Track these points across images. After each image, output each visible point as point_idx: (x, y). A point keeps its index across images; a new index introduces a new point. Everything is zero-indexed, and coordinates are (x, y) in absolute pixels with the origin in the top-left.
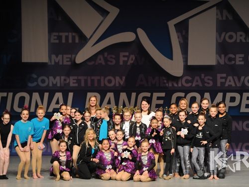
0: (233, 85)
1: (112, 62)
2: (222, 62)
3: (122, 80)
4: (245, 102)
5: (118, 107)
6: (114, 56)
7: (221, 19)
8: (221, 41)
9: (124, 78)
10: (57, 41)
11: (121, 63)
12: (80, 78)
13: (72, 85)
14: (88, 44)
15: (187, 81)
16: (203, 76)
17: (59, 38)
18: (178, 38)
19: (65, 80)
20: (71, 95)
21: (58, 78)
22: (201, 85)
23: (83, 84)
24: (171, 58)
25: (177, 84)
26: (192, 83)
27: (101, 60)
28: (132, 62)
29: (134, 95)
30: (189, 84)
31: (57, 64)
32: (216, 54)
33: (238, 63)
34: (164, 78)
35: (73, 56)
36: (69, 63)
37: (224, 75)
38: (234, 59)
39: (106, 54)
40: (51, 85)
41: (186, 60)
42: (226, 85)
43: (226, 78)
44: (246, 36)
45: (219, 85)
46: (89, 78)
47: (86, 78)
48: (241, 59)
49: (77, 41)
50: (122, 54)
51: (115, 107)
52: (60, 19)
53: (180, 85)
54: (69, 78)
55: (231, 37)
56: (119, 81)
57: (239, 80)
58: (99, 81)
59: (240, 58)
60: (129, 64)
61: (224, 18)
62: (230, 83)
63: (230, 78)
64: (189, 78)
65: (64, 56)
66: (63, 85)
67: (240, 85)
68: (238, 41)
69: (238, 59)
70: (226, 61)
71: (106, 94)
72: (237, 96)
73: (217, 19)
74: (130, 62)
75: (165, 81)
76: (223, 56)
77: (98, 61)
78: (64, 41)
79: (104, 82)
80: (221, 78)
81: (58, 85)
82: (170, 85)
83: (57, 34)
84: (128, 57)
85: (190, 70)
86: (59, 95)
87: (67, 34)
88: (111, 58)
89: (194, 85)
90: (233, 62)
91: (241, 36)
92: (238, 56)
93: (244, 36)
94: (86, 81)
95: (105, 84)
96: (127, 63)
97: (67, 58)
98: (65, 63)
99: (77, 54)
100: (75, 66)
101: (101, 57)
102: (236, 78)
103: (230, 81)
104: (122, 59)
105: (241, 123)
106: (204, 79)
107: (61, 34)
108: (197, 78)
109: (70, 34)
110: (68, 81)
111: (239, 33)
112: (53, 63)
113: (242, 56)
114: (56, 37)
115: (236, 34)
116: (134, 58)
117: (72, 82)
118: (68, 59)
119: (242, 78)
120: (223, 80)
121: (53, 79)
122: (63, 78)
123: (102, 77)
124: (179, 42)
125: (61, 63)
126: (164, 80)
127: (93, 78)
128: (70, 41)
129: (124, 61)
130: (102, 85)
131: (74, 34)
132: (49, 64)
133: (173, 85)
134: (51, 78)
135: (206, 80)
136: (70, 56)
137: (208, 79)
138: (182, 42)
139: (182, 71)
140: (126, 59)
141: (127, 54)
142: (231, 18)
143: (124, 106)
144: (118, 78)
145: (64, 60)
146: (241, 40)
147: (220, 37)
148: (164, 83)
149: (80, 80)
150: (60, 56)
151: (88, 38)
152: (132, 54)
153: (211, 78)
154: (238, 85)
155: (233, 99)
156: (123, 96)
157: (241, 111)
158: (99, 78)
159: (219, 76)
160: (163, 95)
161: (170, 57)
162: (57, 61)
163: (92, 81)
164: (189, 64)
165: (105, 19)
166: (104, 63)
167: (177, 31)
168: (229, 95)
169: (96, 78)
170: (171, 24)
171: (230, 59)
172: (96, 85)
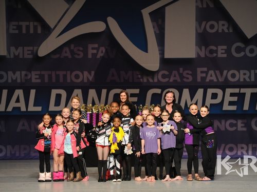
0: (215, 80)
1: (79, 55)
2: (203, 55)
3: (91, 75)
4: (228, 98)
5: (86, 106)
6: (81, 49)
7: (201, 6)
8: (201, 32)
9: (93, 73)
10: (17, 32)
11: (90, 56)
12: (43, 72)
13: (34, 80)
14: (52, 34)
15: (164, 76)
16: (181, 70)
17: (19, 28)
18: (154, 27)
19: (26, 75)
20: (33, 92)
21: (18, 73)
22: (179, 80)
23: (46, 80)
24: (146, 51)
25: (153, 79)
26: (170, 78)
27: (67, 53)
28: (102, 55)
29: (104, 91)
30: (167, 80)
31: (16, 57)
32: (196, 45)
33: (220, 55)
34: (138, 73)
35: (35, 48)
36: (31, 57)
37: (205, 69)
38: (216, 51)
39: (72, 46)
40: (10, 81)
41: (162, 52)
42: (207, 80)
43: (207, 73)
44: (229, 25)
45: (199, 80)
46: (53, 73)
47: (50, 72)
48: (224, 51)
49: (39, 31)
50: (90, 46)
51: (83, 105)
52: (20, 6)
53: (156, 80)
54: (31, 72)
55: (212, 27)
56: (87, 76)
57: (222, 74)
58: (65, 76)
59: (222, 49)
60: (98, 57)
61: (205, 6)
62: (212, 78)
63: (211, 72)
64: (166, 73)
65: (25, 48)
66: (23, 81)
67: (223, 80)
68: (220, 31)
69: (220, 51)
70: (207, 54)
71: (73, 90)
72: (219, 92)
73: (197, 7)
74: (100, 55)
75: (140, 76)
76: (203, 48)
77: (64, 55)
78: (24, 31)
79: (71, 77)
80: (202, 72)
81: (19, 81)
82: (145, 80)
83: (16, 23)
84: (98, 49)
85: (167, 63)
86: (19, 93)
87: (27, 23)
88: (78, 50)
89: (171, 81)
90: (215, 55)
91: (223, 25)
92: (220, 48)
93: (226, 26)
94: (50, 77)
95: (71, 80)
96: (97, 55)
97: (28, 50)
98: (26, 56)
99: (39, 46)
100: (37, 59)
101: (67, 49)
102: (218, 72)
103: (211, 76)
104: (91, 52)
105: (223, 122)
106: (182, 74)
107: (21, 23)
108: (175, 72)
109: (32, 23)
110: (29, 77)
111: (221, 22)
112: (12, 56)
113: (225, 47)
114: (15, 27)
115: (218, 23)
116: (104, 51)
117: (34, 77)
118: (30, 52)
119: (225, 72)
120: (204, 75)
121: (13, 74)
122: (24, 73)
123: (69, 72)
124: (155, 32)
125: (21, 56)
126: (137, 75)
127: (57, 73)
128: (32, 31)
129: (93, 54)
130: (69, 80)
131: (36, 23)
132: (8, 57)
133: (148, 80)
134: (10, 73)
135: (185, 75)
136: (31, 48)
137: (188, 74)
138: (158, 32)
139: (159, 65)
140: (95, 51)
141: (96, 46)
142: (212, 5)
143: (94, 104)
144: (86, 73)
145: (24, 53)
146: (223, 30)
147: (200, 26)
148: (138, 78)
149: (44, 75)
150: (20, 49)
151: (52, 27)
152: (102, 46)
153: (190, 72)
154: (220, 80)
155: (214, 96)
156: (92, 93)
157: (224, 109)
158: (64, 73)
159: (199, 70)
160: (137, 91)
161: (145, 49)
162: (17, 54)
163: (57, 76)
164: (166, 56)
165: (70, 6)
166: (70, 57)
167: (152, 21)
168: (210, 91)
169: (61, 73)
170: (146, 12)
171: (211, 52)
172: (61, 80)
